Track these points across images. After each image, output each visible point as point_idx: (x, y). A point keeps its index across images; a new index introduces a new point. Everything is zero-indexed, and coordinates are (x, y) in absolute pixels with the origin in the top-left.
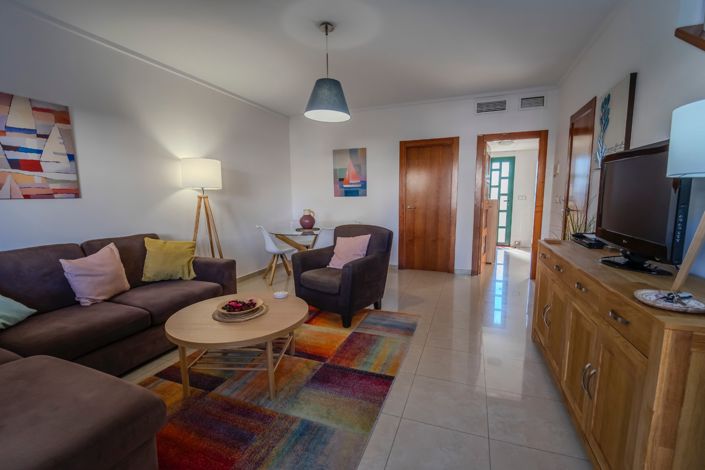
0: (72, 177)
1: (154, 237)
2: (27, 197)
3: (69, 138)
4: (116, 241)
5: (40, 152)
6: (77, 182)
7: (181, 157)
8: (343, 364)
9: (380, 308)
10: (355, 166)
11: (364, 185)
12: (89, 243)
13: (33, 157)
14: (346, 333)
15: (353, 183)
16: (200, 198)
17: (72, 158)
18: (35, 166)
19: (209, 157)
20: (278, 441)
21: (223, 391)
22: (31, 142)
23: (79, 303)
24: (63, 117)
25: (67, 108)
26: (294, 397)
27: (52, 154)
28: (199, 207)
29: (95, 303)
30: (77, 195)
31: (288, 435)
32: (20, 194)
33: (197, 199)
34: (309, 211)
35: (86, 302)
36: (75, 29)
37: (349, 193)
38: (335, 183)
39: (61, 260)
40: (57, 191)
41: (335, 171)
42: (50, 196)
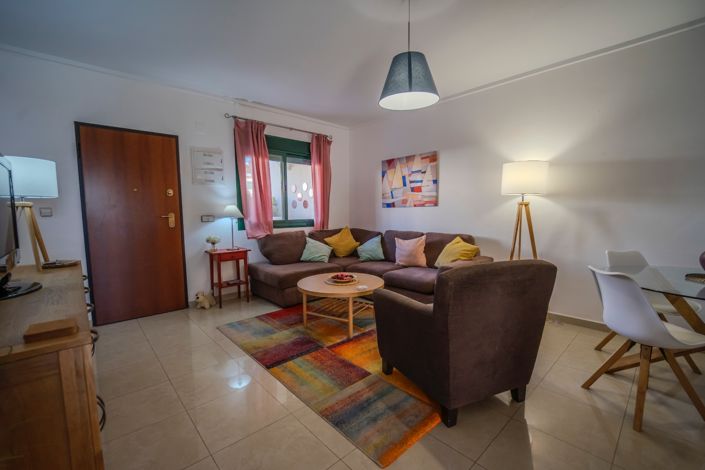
0: (435, 194)
2: (415, 206)
3: (436, 169)
5: (422, 182)
6: (437, 197)
13: (419, 184)
16: (521, 205)
17: (435, 182)
18: (419, 190)
22: (419, 177)
24: (433, 158)
27: (426, 181)
28: (519, 215)
30: (436, 205)
32: (413, 204)
39: (396, 238)
40: (427, 202)
42: (423, 205)
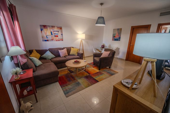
0: (62, 38)
1: (73, 47)
2: (56, 41)
3: (62, 31)
4: (66, 48)
5: (58, 34)
7: (79, 33)
8: (92, 76)
9: (110, 68)
10: (118, 33)
11: (120, 38)
12: (63, 48)
13: (57, 35)
14: (98, 71)
15: (117, 37)
16: (81, 41)
17: (62, 35)
18: (57, 36)
19: (83, 33)
20: (73, 83)
21: (72, 74)
22: (57, 33)
23: (60, 56)
25: (61, 27)
26: (80, 78)
27: (59, 34)
28: (81, 43)
29: (62, 57)
30: (63, 40)
31: (75, 83)
32: (55, 40)
33: (80, 41)
34: (104, 44)
35: (61, 57)
36: (63, 14)
37: (116, 40)
38: (113, 37)
39: (59, 50)
40: (60, 40)
41: (113, 34)
